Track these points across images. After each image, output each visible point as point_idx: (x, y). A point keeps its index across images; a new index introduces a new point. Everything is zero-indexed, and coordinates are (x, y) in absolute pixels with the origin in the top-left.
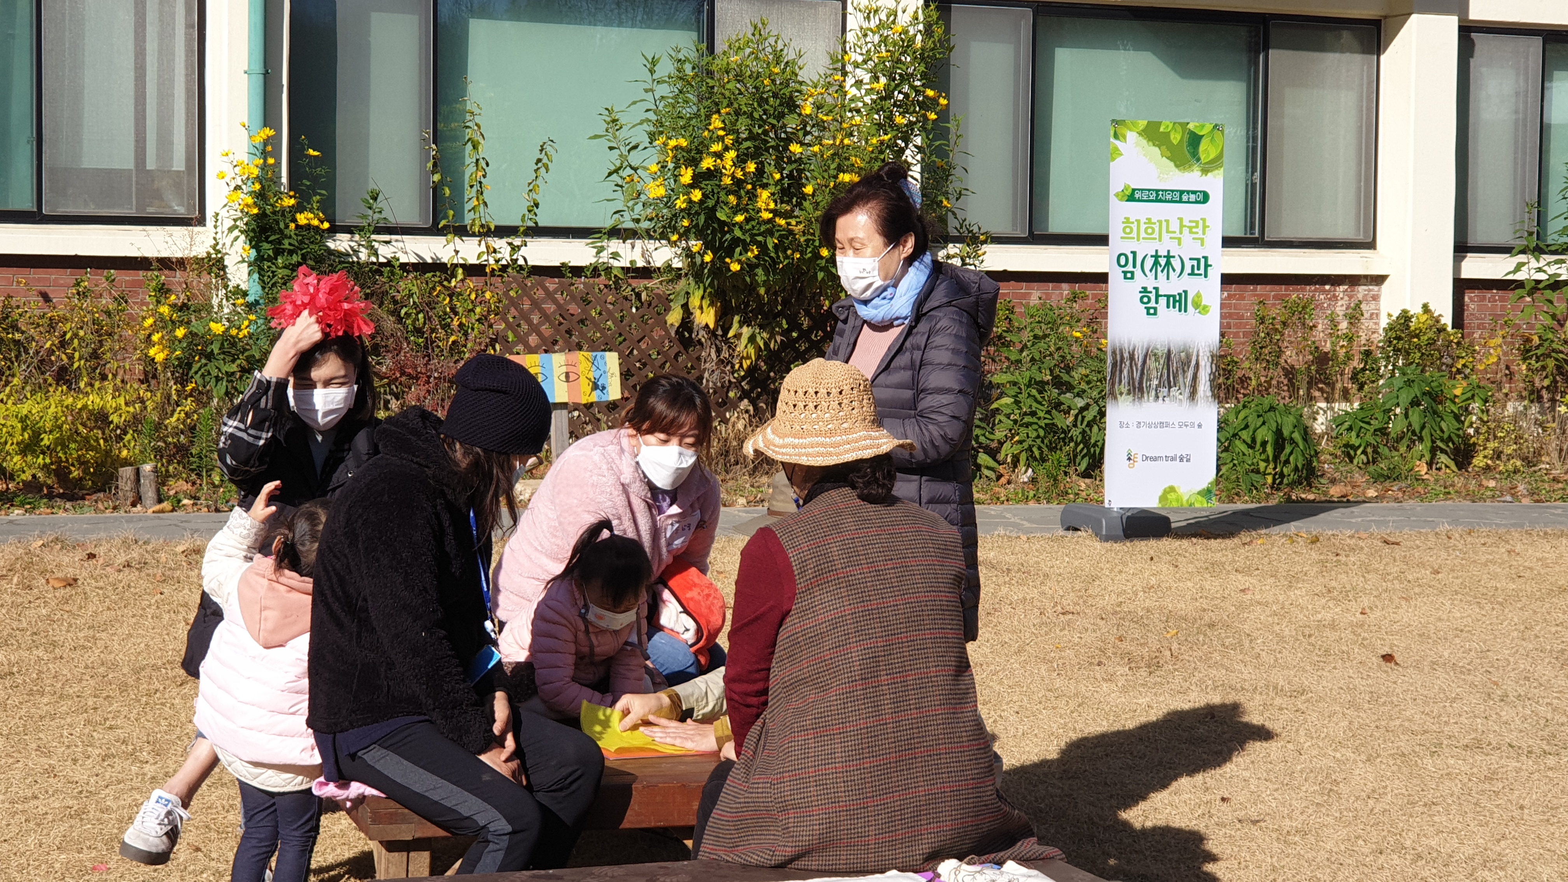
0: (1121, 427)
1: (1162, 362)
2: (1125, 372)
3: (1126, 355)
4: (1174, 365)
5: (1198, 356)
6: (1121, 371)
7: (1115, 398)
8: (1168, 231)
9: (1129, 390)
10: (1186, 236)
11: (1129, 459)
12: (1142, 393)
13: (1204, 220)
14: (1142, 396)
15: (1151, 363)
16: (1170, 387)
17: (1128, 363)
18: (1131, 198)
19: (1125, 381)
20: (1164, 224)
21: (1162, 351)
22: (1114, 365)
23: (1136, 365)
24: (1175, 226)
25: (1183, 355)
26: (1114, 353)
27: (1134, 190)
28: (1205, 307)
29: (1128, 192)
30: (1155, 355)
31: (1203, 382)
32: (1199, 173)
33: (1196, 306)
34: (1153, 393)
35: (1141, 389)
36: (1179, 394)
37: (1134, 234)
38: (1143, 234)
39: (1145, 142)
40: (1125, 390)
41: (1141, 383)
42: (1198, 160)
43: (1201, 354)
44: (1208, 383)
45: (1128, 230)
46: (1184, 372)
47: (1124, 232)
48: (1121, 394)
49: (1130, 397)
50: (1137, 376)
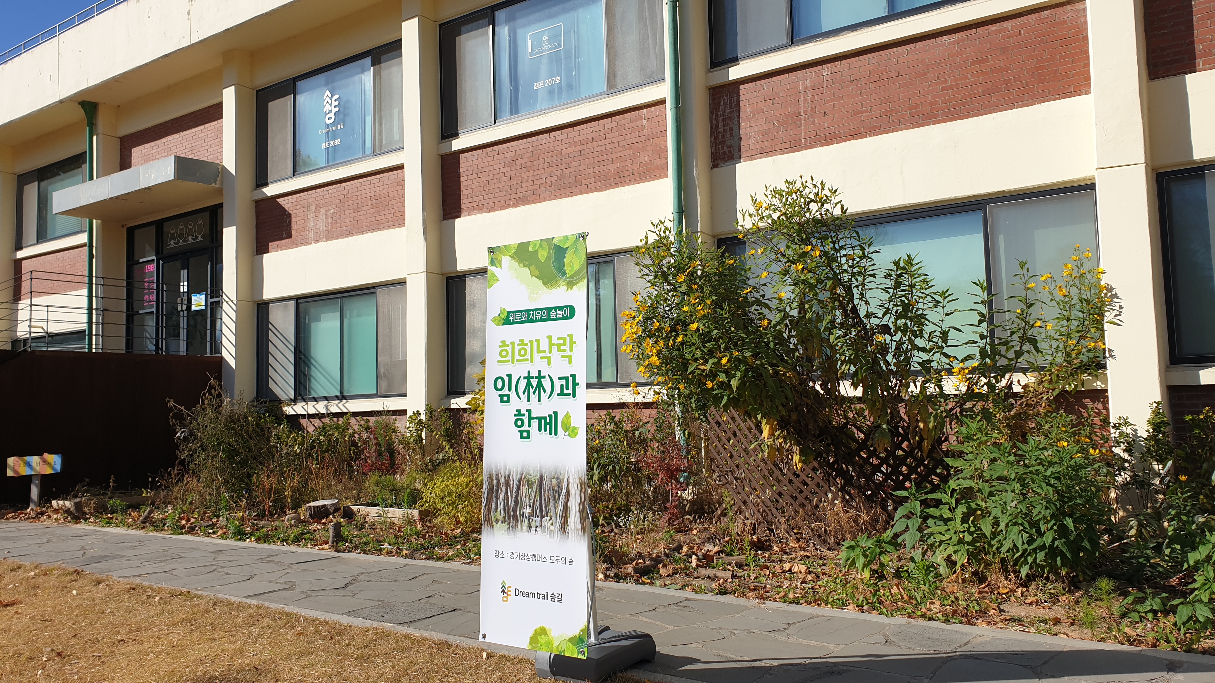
0: (497, 557)
1: (534, 489)
2: (501, 499)
3: (502, 480)
4: (546, 493)
5: (568, 483)
6: (497, 498)
7: (492, 525)
8: (539, 351)
9: (505, 517)
10: (555, 355)
11: (503, 592)
12: (517, 522)
13: (570, 336)
14: (516, 525)
15: (524, 489)
16: (542, 517)
17: (504, 489)
18: (507, 321)
19: (501, 508)
20: (535, 343)
21: (534, 477)
22: (491, 490)
23: (511, 491)
24: (544, 346)
25: (554, 481)
26: (490, 478)
27: (509, 313)
28: (575, 429)
29: (504, 316)
30: (528, 481)
31: (574, 512)
32: (565, 288)
33: (566, 428)
34: (526, 522)
35: (515, 517)
36: (552, 524)
37: (509, 358)
38: (517, 357)
39: (517, 264)
40: (500, 518)
41: (515, 511)
42: (564, 273)
43: (571, 481)
44: (578, 514)
45: (504, 353)
46: (555, 500)
47: (501, 356)
48: (497, 521)
49: (505, 525)
50: (511, 502)
